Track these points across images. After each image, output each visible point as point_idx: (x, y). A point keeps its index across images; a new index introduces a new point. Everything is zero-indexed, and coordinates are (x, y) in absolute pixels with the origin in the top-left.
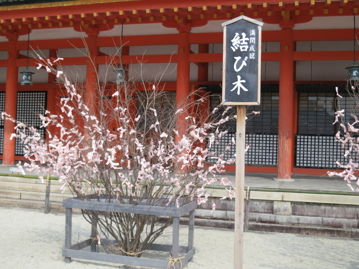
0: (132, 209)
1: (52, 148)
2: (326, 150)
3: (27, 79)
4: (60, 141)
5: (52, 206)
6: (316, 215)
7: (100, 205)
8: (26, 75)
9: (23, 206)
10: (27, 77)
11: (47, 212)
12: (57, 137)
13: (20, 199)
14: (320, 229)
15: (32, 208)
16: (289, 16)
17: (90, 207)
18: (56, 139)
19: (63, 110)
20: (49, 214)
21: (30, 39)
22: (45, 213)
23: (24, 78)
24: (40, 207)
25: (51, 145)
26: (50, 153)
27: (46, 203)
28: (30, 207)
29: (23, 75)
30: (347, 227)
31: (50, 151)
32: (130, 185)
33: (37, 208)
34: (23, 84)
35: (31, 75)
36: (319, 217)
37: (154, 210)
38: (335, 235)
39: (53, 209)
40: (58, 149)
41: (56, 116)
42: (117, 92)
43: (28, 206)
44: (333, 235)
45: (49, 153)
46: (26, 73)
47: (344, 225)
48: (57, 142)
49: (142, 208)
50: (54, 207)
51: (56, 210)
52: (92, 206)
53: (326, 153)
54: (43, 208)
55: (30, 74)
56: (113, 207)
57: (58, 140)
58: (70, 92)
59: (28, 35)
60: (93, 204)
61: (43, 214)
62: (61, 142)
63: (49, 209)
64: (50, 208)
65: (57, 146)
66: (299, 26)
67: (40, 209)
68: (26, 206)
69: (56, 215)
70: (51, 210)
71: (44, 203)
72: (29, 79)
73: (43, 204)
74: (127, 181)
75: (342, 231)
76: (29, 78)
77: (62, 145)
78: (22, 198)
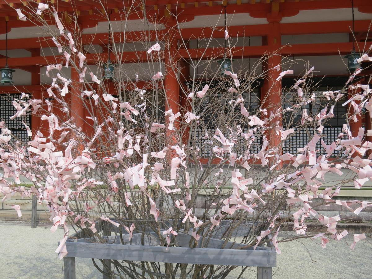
0: (187, 256)
1: (33, 155)
2: (303, 141)
3: (7, 77)
4: (48, 141)
5: (40, 216)
6: (332, 209)
7: (126, 250)
8: (5, 72)
9: (5, 218)
10: (7, 74)
11: (34, 226)
12: (42, 135)
13: (3, 209)
14: (344, 226)
15: (17, 220)
16: (278, 9)
17: (108, 255)
18: (39, 138)
19: (50, 92)
20: (38, 228)
21: (9, 38)
22: (32, 228)
23: (3, 76)
24: (26, 219)
25: (30, 149)
26: (30, 162)
27: (32, 213)
28: (14, 219)
29: (2, 73)
30: (366, 220)
31: (31, 159)
32: (197, 222)
33: (23, 220)
34: (2, 82)
35: (11, 73)
36: (335, 211)
37: (228, 257)
38: (360, 231)
39: (42, 220)
40: (44, 155)
41: (40, 101)
42: (157, 44)
43: (11, 218)
44: (358, 232)
45: (28, 164)
46: (6, 71)
47: (364, 219)
48: (42, 143)
49: (205, 254)
50: (44, 217)
51: (46, 221)
52: (112, 252)
53: (303, 143)
54: (30, 219)
55: (10, 71)
56: (152, 253)
57: (44, 140)
58: (63, 52)
59: (6, 34)
60: (113, 249)
61: (30, 228)
62: (50, 144)
63: (37, 220)
64: (39, 219)
65: (43, 150)
66: (286, 20)
67: (26, 221)
68: (9, 218)
69: (46, 228)
70: (40, 221)
71: (30, 213)
72: (10, 77)
73: (30, 215)
74: (191, 215)
75: (368, 226)
76: (9, 75)
77: (54, 149)
78: (4, 208)
